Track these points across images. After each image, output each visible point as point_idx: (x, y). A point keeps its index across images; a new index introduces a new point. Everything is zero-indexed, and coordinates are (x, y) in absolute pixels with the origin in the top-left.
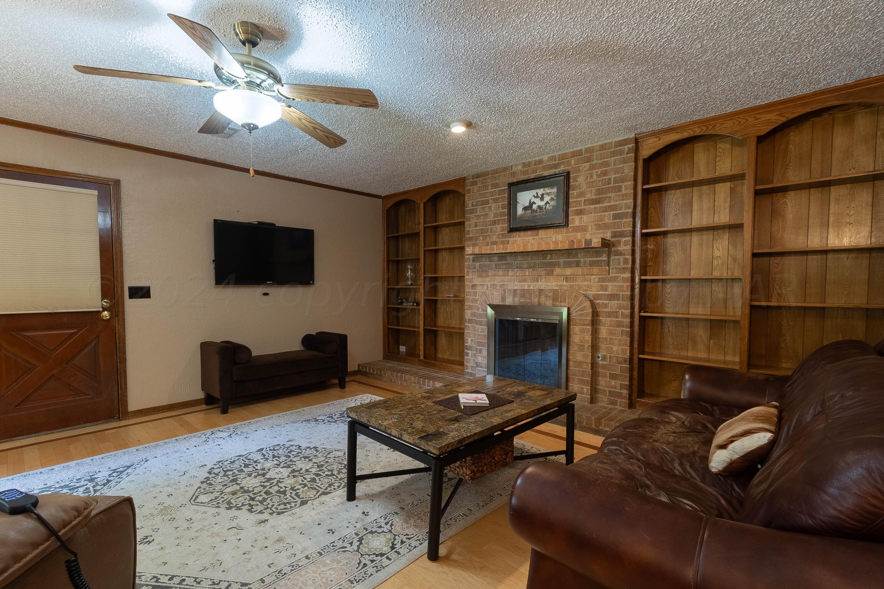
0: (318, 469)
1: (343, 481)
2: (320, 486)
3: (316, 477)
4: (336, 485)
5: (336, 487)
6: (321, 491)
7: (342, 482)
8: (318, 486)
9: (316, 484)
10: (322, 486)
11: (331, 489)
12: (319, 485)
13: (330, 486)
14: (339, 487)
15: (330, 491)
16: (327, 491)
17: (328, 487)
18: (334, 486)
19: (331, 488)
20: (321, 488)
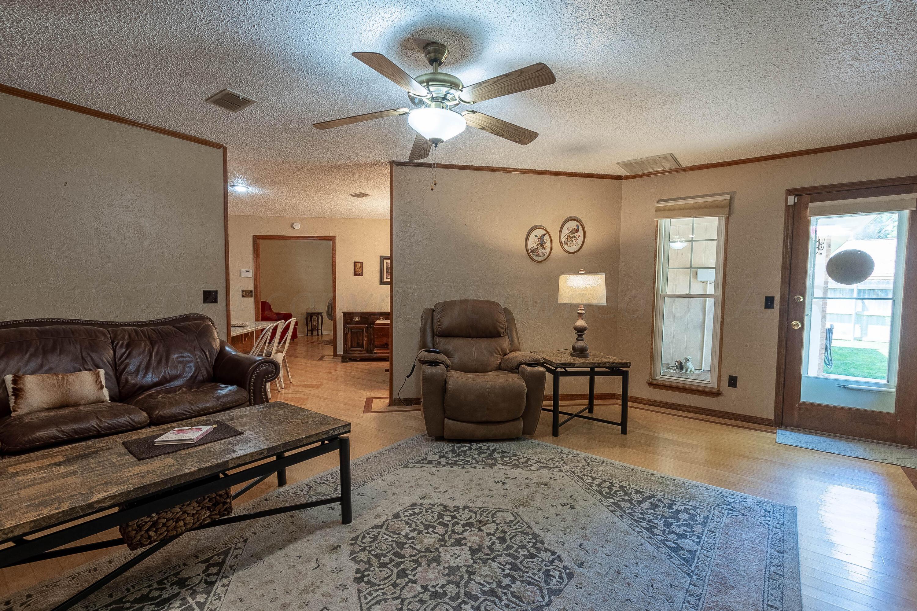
0: (402, 566)
1: (360, 546)
2: (388, 537)
3: (399, 550)
4: (368, 540)
5: (368, 536)
6: (383, 530)
7: (361, 544)
8: (390, 537)
9: (394, 539)
10: (386, 537)
11: (373, 533)
12: (390, 539)
13: (375, 538)
14: (364, 537)
15: (373, 530)
16: (377, 530)
17: (377, 536)
18: (370, 537)
19: (374, 535)
20: (385, 533)
